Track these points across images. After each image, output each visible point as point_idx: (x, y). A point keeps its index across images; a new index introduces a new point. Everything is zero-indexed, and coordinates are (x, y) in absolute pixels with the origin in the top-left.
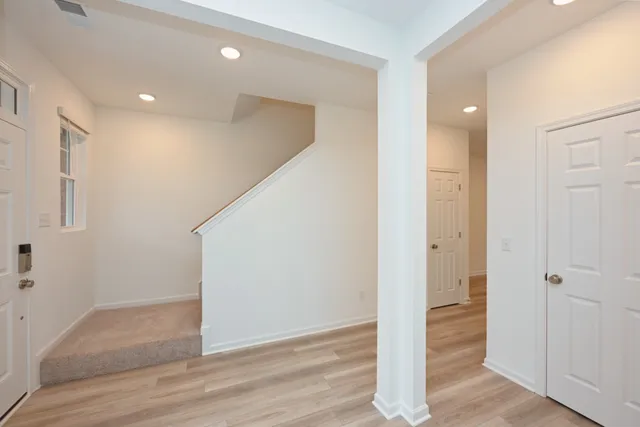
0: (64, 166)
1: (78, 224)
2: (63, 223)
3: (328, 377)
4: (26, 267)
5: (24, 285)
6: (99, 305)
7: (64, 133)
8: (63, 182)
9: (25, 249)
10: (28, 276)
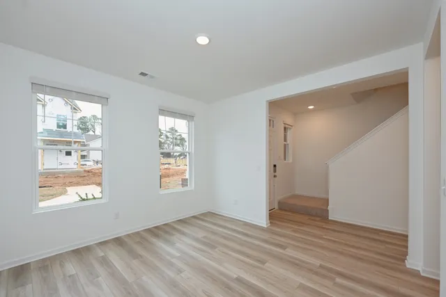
0: (285, 140)
1: (290, 159)
2: (285, 159)
3: (387, 246)
4: (275, 171)
5: (275, 176)
6: (297, 192)
7: (285, 128)
8: (285, 145)
9: (275, 166)
10: (276, 174)
